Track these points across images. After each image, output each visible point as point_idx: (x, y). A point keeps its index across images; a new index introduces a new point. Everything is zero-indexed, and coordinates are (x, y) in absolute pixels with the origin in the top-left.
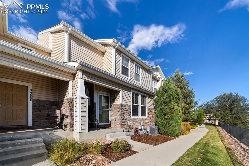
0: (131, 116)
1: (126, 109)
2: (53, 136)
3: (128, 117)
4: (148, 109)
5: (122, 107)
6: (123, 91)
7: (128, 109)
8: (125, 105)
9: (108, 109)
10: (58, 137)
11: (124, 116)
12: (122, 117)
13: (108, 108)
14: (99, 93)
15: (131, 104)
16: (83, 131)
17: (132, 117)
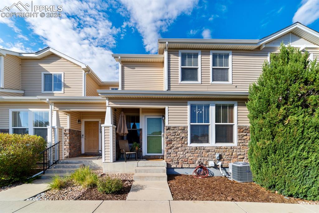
0: (187, 144)
1: (175, 133)
2: (92, 164)
3: (180, 145)
4: (240, 128)
5: (168, 131)
6: (169, 106)
7: (180, 132)
8: (173, 127)
9: (161, 135)
10: (95, 165)
11: (172, 143)
12: (168, 145)
13: (161, 133)
14: (146, 116)
15: (188, 124)
16: (106, 161)
17: (189, 145)
